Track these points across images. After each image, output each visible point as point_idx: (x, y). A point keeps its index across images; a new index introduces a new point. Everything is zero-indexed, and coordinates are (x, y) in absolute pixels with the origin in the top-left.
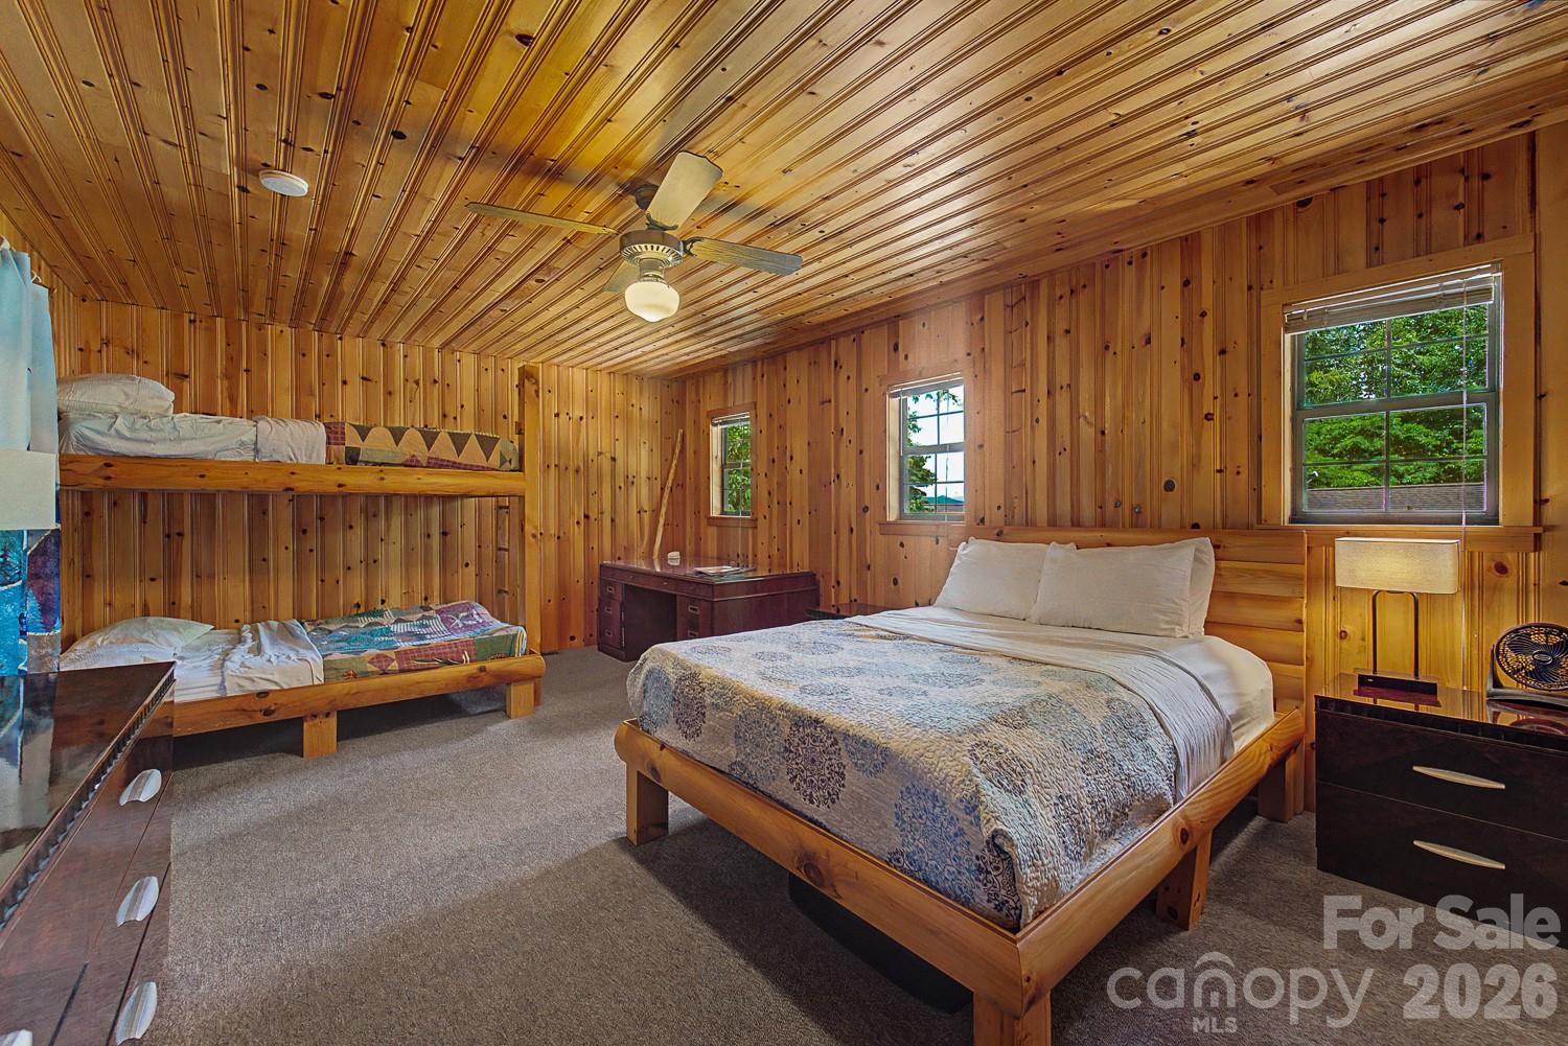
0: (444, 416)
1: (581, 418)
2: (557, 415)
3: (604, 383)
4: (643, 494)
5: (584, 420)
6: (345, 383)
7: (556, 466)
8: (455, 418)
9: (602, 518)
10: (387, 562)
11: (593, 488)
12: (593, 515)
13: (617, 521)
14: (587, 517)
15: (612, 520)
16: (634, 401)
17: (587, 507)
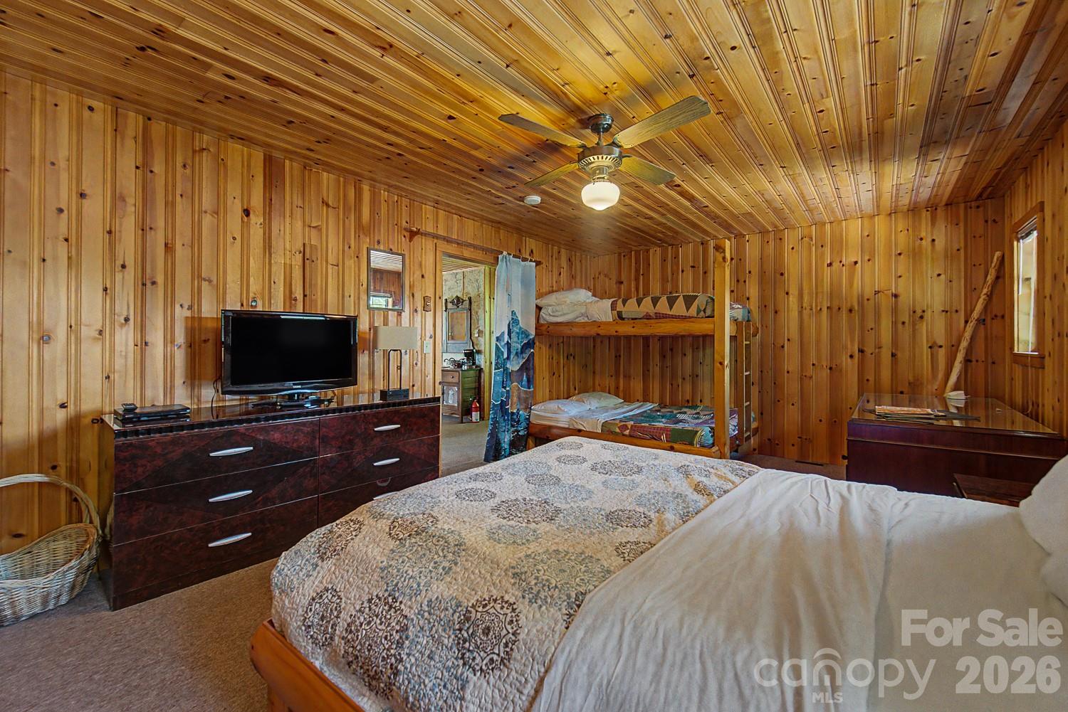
0: (738, 281)
1: (856, 263)
2: (830, 265)
3: (881, 224)
4: (936, 328)
5: (859, 265)
6: (683, 271)
7: (828, 308)
8: (745, 282)
9: (879, 352)
10: (703, 376)
11: (871, 324)
12: (869, 349)
13: (899, 355)
14: (861, 351)
15: (893, 355)
16: (923, 234)
17: (862, 341)
